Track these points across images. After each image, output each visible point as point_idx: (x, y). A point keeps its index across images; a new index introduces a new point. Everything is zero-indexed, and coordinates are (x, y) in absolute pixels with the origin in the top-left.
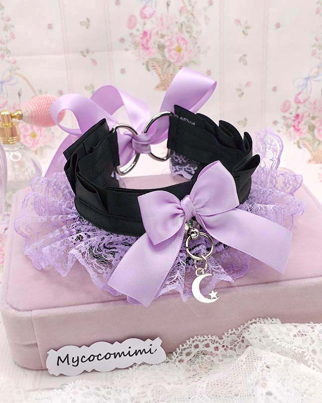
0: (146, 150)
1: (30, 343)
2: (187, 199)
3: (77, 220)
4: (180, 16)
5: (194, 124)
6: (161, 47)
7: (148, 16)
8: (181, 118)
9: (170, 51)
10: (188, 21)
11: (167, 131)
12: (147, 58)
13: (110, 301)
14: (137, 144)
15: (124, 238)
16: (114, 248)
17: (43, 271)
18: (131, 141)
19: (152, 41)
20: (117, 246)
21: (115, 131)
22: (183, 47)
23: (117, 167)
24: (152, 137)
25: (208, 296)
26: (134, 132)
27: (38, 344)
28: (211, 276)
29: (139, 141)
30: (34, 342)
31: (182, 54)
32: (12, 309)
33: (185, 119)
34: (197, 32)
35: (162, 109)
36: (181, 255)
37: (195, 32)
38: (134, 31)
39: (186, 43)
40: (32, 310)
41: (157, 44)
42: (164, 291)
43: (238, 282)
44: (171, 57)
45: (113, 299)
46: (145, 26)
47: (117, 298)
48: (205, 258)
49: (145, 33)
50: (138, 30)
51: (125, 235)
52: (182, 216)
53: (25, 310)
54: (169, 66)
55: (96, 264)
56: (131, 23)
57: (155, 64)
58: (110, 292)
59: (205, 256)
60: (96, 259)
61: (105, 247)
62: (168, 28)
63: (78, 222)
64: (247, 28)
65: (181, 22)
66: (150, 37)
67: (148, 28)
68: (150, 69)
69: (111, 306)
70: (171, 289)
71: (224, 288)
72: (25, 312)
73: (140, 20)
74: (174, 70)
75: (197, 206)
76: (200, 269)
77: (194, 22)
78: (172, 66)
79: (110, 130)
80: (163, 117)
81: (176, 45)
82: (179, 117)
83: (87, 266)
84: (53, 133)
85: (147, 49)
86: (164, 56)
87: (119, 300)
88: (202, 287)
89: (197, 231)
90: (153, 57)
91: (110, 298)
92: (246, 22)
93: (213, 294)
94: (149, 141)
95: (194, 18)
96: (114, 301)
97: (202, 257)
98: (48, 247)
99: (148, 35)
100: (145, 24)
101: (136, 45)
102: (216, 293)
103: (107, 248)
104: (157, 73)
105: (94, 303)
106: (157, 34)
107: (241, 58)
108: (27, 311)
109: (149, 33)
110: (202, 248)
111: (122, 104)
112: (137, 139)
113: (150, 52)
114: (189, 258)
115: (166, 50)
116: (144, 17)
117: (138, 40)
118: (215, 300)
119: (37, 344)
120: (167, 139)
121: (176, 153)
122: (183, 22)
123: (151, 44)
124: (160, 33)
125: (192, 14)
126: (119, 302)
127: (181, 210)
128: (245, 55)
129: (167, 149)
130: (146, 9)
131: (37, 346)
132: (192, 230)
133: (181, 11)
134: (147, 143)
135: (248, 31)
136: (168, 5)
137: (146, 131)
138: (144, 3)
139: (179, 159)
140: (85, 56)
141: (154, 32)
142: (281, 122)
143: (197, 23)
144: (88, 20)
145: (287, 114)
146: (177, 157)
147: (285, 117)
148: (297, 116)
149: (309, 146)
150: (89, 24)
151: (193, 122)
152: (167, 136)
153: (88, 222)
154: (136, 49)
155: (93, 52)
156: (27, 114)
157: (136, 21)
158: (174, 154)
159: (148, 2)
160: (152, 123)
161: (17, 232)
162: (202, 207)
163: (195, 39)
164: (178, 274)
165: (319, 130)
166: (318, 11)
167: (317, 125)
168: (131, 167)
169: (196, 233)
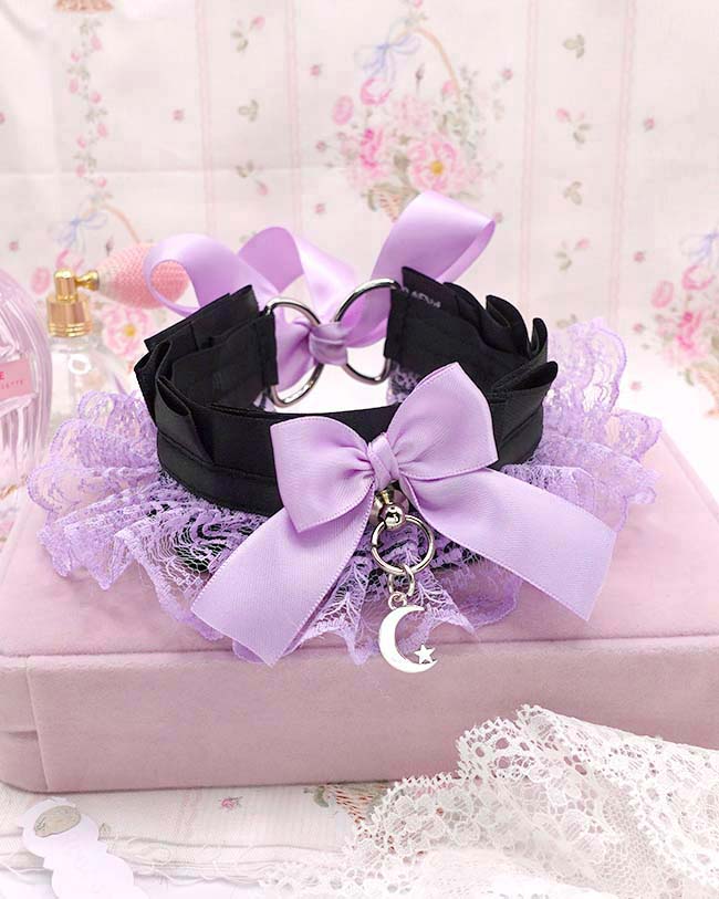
0: (337, 358)
1: (21, 728)
2: (381, 441)
3: (155, 478)
4: (443, 100)
5: (438, 305)
6: (401, 163)
7: (376, 99)
8: (414, 293)
9: (418, 170)
10: (459, 110)
11: (384, 323)
12: (371, 183)
14: (317, 342)
15: (244, 519)
16: (218, 537)
18: (306, 339)
19: (382, 149)
21: (272, 312)
22: (447, 163)
23: (272, 388)
24: (351, 331)
25: (415, 660)
26: (313, 318)
27: (38, 732)
28: (422, 612)
29: (322, 337)
30: (29, 728)
31: (442, 178)
33: (421, 295)
34: (477, 132)
35: (375, 274)
36: (360, 560)
37: (472, 133)
38: (346, 128)
39: (453, 154)
40: (29, 656)
41: (393, 154)
42: (310, 634)
43: (487, 633)
44: (420, 181)
45: (204, 647)
46: (371, 119)
47: (214, 646)
48: (410, 571)
49: (369, 133)
50: (355, 127)
51: (245, 512)
52: (367, 476)
53: (14, 655)
55: (173, 565)
56: (342, 112)
57: (387, 196)
58: (199, 630)
59: (411, 567)
60: (175, 557)
61: (200, 534)
62: (417, 124)
64: (584, 127)
65: (444, 112)
66: (379, 143)
67: (377, 120)
68: (376, 205)
69: (197, 662)
70: (325, 631)
71: (454, 643)
72: (16, 659)
73: (359, 106)
76: (398, 593)
77: (470, 112)
79: (261, 309)
80: (381, 289)
81: (431, 158)
82: (411, 291)
83: (152, 569)
85: (373, 165)
86: (405, 180)
87: (219, 650)
88: (401, 637)
89: (400, 511)
90: (382, 180)
91: (200, 643)
92: (583, 116)
93: (424, 654)
94: (343, 338)
95: (472, 103)
96: (206, 650)
97: (404, 569)
98: (77, 524)
99: (375, 139)
100: (369, 114)
101: (349, 156)
102: (431, 651)
103: (206, 538)
104: (389, 215)
105: (162, 651)
106: (394, 135)
107: (569, 189)
108: (20, 656)
109: (377, 133)
110: (409, 550)
112: (318, 333)
113: (377, 172)
114: (381, 571)
115: (410, 169)
116: (368, 100)
117: (354, 146)
118: (428, 666)
119: (36, 732)
120: (383, 341)
121: (401, 368)
122: (450, 112)
123: (379, 156)
124: (399, 133)
125: (468, 97)
126: (217, 654)
127: (366, 464)
129: (383, 359)
130: (374, 84)
131: (37, 739)
132: (389, 510)
133: (445, 91)
134: (340, 342)
135: (586, 134)
136: (419, 77)
137: (339, 318)
138: (370, 72)
139: (406, 380)
140: (244, 176)
141: (388, 131)
142: (652, 326)
143: (478, 115)
144: (254, 103)
145: (665, 312)
146: (404, 375)
147: (659, 318)
148: (688, 317)
149: (712, 381)
150: (255, 113)
151: (436, 301)
152: (385, 333)
153: (175, 482)
154: (348, 164)
155: (261, 168)
156: (108, 279)
157: (351, 107)
158: (397, 370)
159: (377, 72)
160: (351, 301)
161: (31, 497)
162: (414, 461)
163: (474, 147)
164: (346, 601)
168: (302, 391)
169: (398, 516)
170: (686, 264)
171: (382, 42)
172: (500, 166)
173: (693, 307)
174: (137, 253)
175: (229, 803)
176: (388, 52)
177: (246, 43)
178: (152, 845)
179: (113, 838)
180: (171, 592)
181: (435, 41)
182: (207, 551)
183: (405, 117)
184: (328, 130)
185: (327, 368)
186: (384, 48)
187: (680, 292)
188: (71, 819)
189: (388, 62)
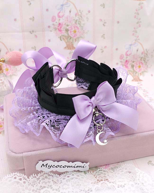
0: (65, 76)
1: (21, 169)
2: (93, 98)
3: (40, 109)
4: (76, 17)
5: (88, 64)
6: (67, 30)
7: (61, 16)
8: (81, 62)
9: (71, 32)
10: (79, 19)
11: (75, 67)
12: (60, 35)
14: (61, 73)
15: (65, 117)
16: (60, 122)
17: (25, 134)
18: (58, 72)
19: (62, 28)
20: (61, 121)
22: (77, 30)
23: (53, 84)
24: (68, 70)
25: (103, 142)
26: (60, 68)
28: (105, 133)
30: (23, 168)
31: (76, 34)
32: (12, 153)
33: (83, 62)
34: (83, 24)
36: (92, 124)
37: (82, 24)
38: (55, 23)
39: (78, 29)
40: (23, 153)
41: (65, 29)
42: (86, 141)
44: (71, 34)
46: (60, 21)
48: (101, 125)
49: (60, 24)
51: (64, 115)
52: (91, 106)
53: (19, 153)
54: (71, 38)
55: (53, 129)
56: (53, 19)
57: (64, 38)
58: (59, 142)
60: (53, 127)
61: (56, 121)
63: (41, 110)
65: (76, 19)
66: (62, 26)
67: (61, 21)
68: (62, 39)
69: (60, 149)
70: (89, 140)
71: (110, 138)
73: (57, 18)
74: (73, 41)
76: (99, 130)
77: (82, 20)
78: (72, 38)
80: (73, 61)
81: (73, 30)
82: (80, 61)
83: (50, 131)
84: (16, 68)
86: (68, 34)
87: (64, 146)
88: (100, 138)
89: (98, 112)
90: (63, 34)
91: (60, 145)
92: (105, 20)
93: (105, 141)
94: (67, 72)
95: (82, 18)
96: (61, 146)
98: (30, 122)
100: (60, 20)
101: (55, 29)
102: (107, 140)
103: (57, 122)
104: (65, 42)
105: (52, 148)
106: (65, 24)
107: (102, 36)
108: (20, 153)
109: (61, 24)
110: (100, 120)
112: (61, 71)
113: (62, 32)
114: (95, 125)
115: (69, 32)
117: (56, 27)
118: (106, 143)
119: (24, 169)
120: (74, 71)
122: (77, 19)
123: (62, 29)
124: (66, 24)
125: (81, 16)
126: (64, 147)
127: (91, 104)
128: (104, 35)
129: (74, 76)
130: (60, 13)
131: (25, 170)
132: (96, 112)
133: (76, 15)
134: (66, 73)
135: (105, 24)
136: (70, 12)
137: (65, 68)
138: (59, 11)
139: (80, 80)
140: (32, 34)
141: (64, 23)
142: (120, 63)
143: (83, 20)
144: (33, 17)
145: (122, 60)
146: (80, 79)
147: (121, 62)
148: (127, 61)
149: (132, 74)
150: (34, 20)
151: (87, 64)
154: (55, 31)
155: (35, 32)
156: (7, 60)
157: (55, 18)
158: (78, 78)
159: (61, 10)
160: (68, 64)
161: (11, 115)
162: (100, 102)
163: (82, 27)
164: (91, 132)
165: (136, 67)
166: (135, 17)
167: (135, 65)
168: (59, 84)
169: (98, 113)
170: (126, 51)
171: (62, 4)
172: (88, 31)
173: (128, 59)
174: (13, 54)
176: (63, 7)
177: (31, 3)
180: (55, 135)
181: (73, 4)
182: (59, 125)
183: (67, 20)
184: (51, 23)
185: (63, 79)
186: (62, 5)
187: (125, 56)
189: (63, 8)
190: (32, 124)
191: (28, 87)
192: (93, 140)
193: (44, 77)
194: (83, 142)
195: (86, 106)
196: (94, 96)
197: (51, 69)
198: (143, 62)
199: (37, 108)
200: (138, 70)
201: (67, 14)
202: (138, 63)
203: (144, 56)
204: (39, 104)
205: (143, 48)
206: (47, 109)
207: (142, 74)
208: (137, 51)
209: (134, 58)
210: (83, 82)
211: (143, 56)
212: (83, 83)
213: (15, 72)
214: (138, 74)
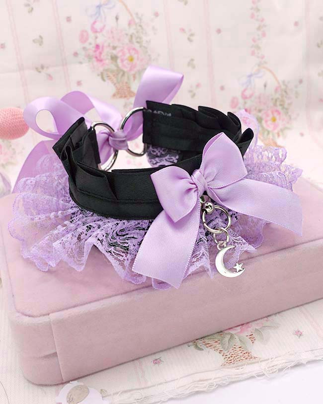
0: (124, 147)
3: (79, 213)
4: (129, 28)
5: (170, 115)
6: (114, 58)
7: (99, 30)
8: (155, 112)
9: (122, 61)
10: (137, 32)
11: (141, 126)
12: (101, 69)
13: (133, 290)
14: (114, 141)
15: (137, 223)
16: (127, 234)
17: (49, 272)
18: (108, 140)
19: (104, 53)
20: (130, 232)
21: (94, 129)
22: (135, 56)
23: (99, 165)
24: (128, 133)
25: (233, 270)
26: (111, 130)
27: (58, 353)
28: (234, 248)
29: (116, 138)
30: (53, 351)
31: (134, 63)
32: (24, 317)
33: (159, 112)
36: (201, 231)
37: (144, 42)
38: (86, 45)
39: (137, 52)
40: (49, 314)
41: (110, 55)
42: (192, 269)
44: (124, 66)
47: (139, 287)
48: (225, 230)
49: (97, 46)
50: (90, 44)
51: (136, 220)
52: (195, 191)
53: (40, 316)
54: (123, 75)
55: (115, 251)
56: (83, 38)
57: (110, 74)
58: (130, 280)
59: (224, 228)
60: (113, 247)
61: (117, 235)
62: (119, 40)
63: (81, 215)
65: (130, 33)
66: (103, 50)
67: (100, 41)
68: (106, 78)
69: (136, 296)
70: (199, 266)
71: (245, 260)
72: (41, 318)
73: (91, 35)
74: (128, 78)
75: (209, 179)
76: (221, 242)
77: (142, 33)
78: (126, 75)
79: (89, 128)
80: (137, 113)
81: (128, 55)
82: (153, 111)
83: (107, 255)
84: (13, 149)
85: (101, 61)
86: (117, 66)
88: (225, 261)
89: (211, 205)
90: (106, 67)
91: (133, 287)
92: (190, 30)
93: (238, 267)
94: (126, 137)
95: (142, 29)
96: (137, 290)
97: (221, 230)
98: (58, 242)
99: (101, 48)
100: (96, 38)
101: (89, 57)
102: (241, 265)
103: (120, 236)
104: (113, 83)
105: (116, 295)
106: (109, 46)
107: (189, 62)
108: (44, 315)
109: (101, 46)
111: (92, 107)
112: (114, 136)
113: (104, 64)
114: (207, 234)
115: (119, 61)
116: (95, 31)
117: (91, 53)
118: (241, 272)
119: (56, 353)
120: (142, 135)
121: (153, 146)
122: (133, 33)
123: (103, 56)
124: (111, 45)
125: (140, 26)
126: (143, 290)
127: (194, 185)
128: (192, 60)
130: (97, 24)
131: (57, 356)
132: (206, 205)
133: (130, 24)
134: (124, 139)
135: (193, 38)
136: (117, 19)
137: (123, 127)
138: (94, 18)
139: (157, 152)
140: (40, 72)
141: (106, 44)
143: (146, 33)
144: (41, 37)
146: (155, 150)
148: (246, 110)
150: (42, 42)
151: (168, 113)
152: (142, 131)
153: (92, 213)
154: (89, 61)
155: (47, 68)
157: (88, 35)
158: (151, 148)
159: (97, 18)
160: (127, 119)
161: (12, 236)
162: (213, 180)
163: (146, 48)
164: (203, 250)
165: (266, 121)
166: (252, 16)
167: (264, 117)
168: (112, 163)
169: (211, 207)
170: (242, 89)
171: (98, 4)
172: (159, 55)
173: (247, 106)
175: (156, 362)
176: (101, 8)
177: (32, 9)
178: (131, 392)
179: (111, 395)
180: (119, 264)
182: (127, 241)
183: (113, 37)
184: (78, 46)
185: (120, 152)
186: (99, 6)
187: (241, 101)
188: (85, 392)
189: (102, 13)
190: (63, 244)
191: (44, 175)
192: (209, 267)
193: (78, 145)
194: (187, 272)
195: (184, 191)
196: (198, 168)
197: (92, 133)
198: (279, 108)
199: (70, 211)
200: (272, 127)
201: (111, 23)
202: (270, 112)
203: (280, 97)
204: (73, 202)
205: (276, 79)
206: (95, 211)
207: (281, 134)
208: (265, 86)
209: (260, 102)
210: (163, 155)
211: (278, 96)
212: (165, 157)
213: (12, 157)
214: (273, 136)
